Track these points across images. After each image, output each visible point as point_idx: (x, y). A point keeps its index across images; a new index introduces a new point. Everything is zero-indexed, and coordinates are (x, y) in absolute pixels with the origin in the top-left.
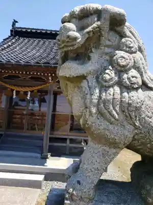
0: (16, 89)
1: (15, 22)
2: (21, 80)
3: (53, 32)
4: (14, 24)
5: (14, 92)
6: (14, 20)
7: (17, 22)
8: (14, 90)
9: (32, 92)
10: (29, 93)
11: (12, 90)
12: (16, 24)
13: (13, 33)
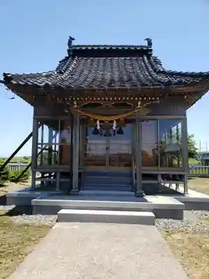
0: (99, 118)
1: (71, 39)
2: (103, 108)
3: (120, 48)
4: (70, 42)
5: (98, 122)
6: (70, 38)
7: (73, 39)
8: (97, 120)
9: (118, 121)
10: (115, 122)
11: (96, 121)
12: (73, 41)
13: (71, 53)
